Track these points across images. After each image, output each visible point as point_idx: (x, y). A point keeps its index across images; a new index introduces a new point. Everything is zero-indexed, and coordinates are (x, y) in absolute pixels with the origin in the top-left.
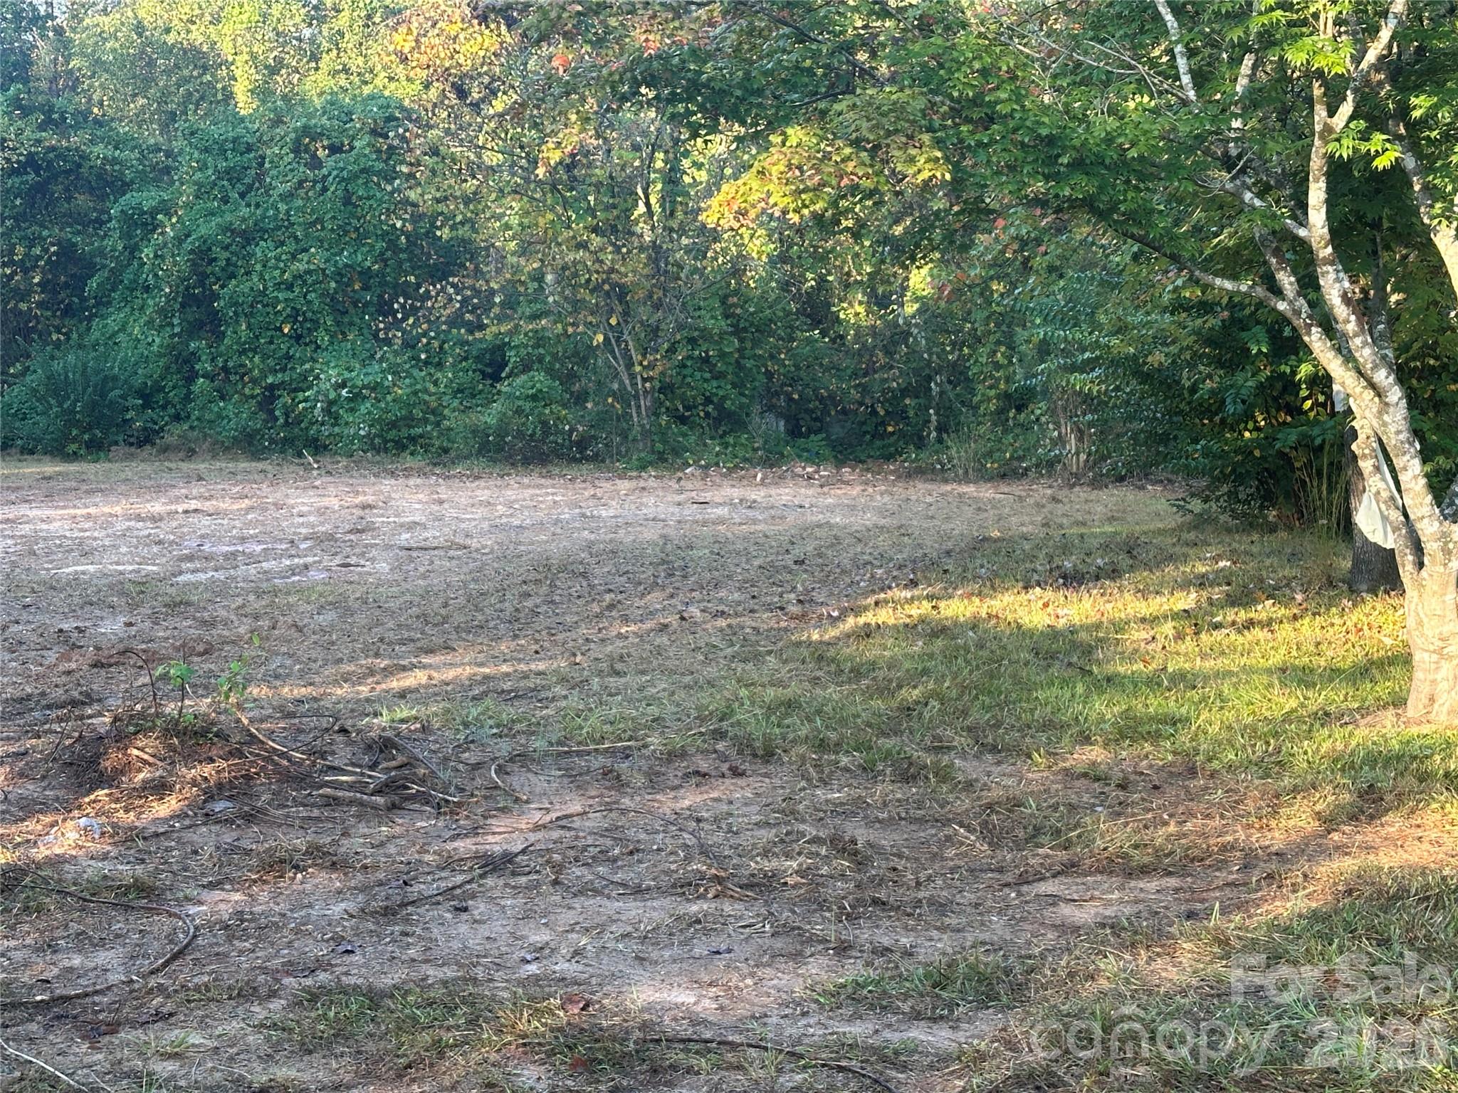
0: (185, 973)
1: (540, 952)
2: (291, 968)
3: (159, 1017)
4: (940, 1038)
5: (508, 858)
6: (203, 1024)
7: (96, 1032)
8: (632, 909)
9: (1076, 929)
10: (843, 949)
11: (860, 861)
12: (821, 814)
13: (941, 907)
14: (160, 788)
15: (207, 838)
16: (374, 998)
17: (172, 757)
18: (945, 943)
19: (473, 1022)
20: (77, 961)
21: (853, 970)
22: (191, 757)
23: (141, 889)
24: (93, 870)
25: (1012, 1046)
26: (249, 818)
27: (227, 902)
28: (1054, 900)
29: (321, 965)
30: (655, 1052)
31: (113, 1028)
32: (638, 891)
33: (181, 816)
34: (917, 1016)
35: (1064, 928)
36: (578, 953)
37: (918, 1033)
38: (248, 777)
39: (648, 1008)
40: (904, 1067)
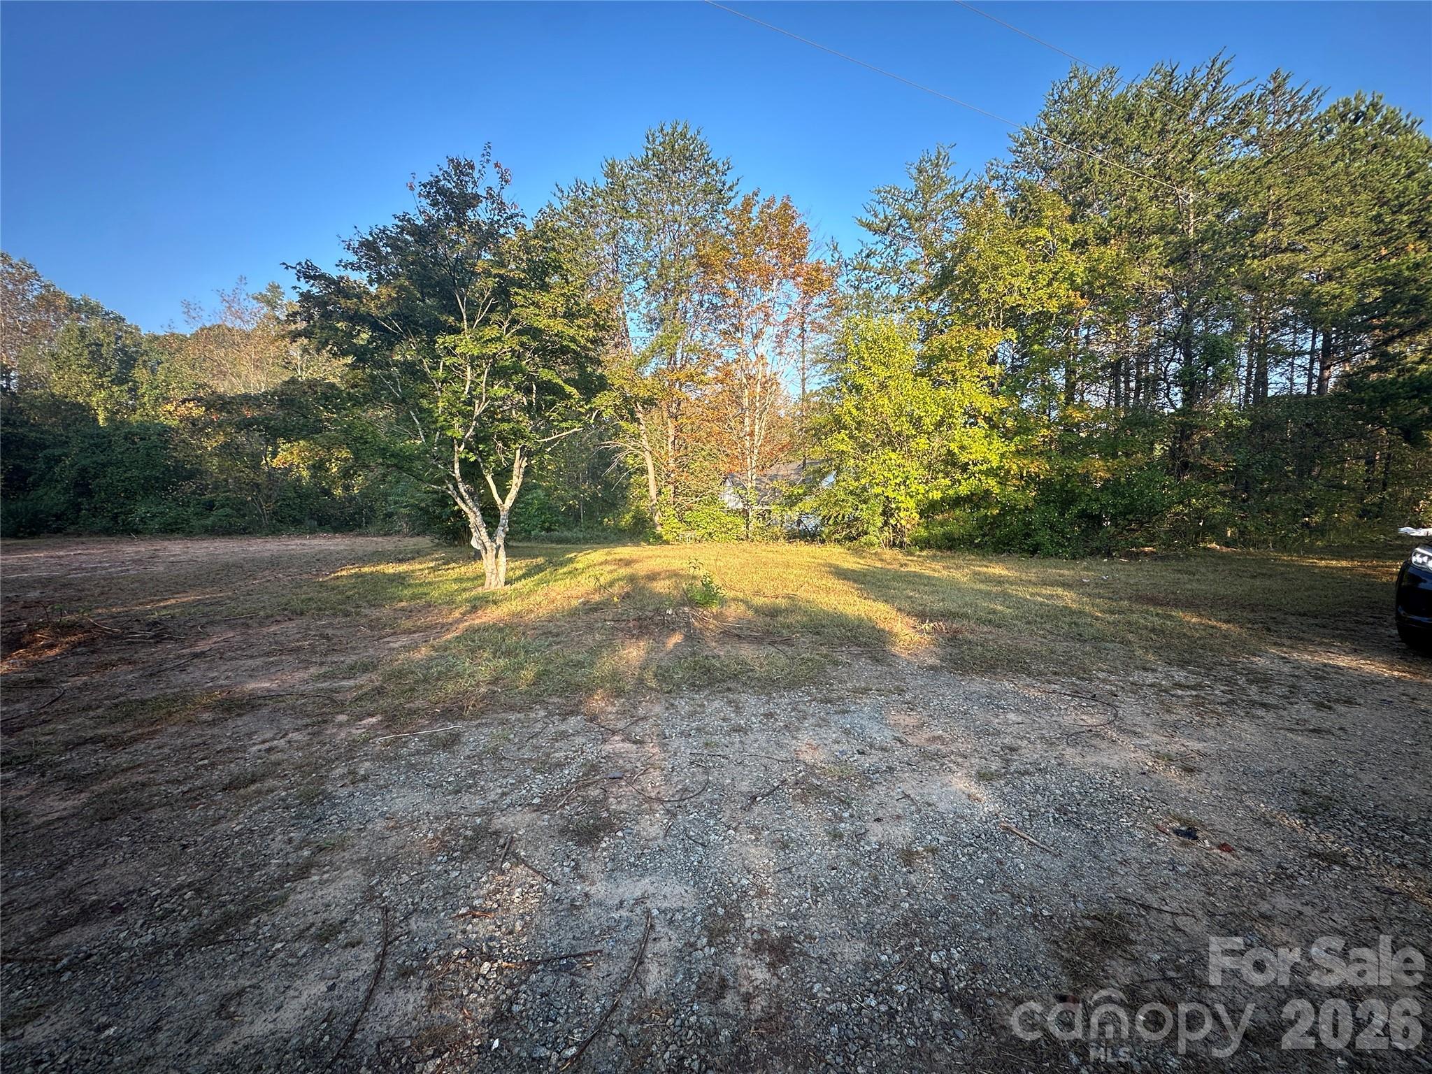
0: (57, 706)
1: (213, 679)
2: (107, 698)
3: (44, 722)
4: (351, 683)
5: (203, 653)
6: (65, 721)
8: (249, 662)
9: (394, 649)
10: (322, 664)
11: (329, 639)
12: (317, 628)
13: (354, 649)
14: (51, 646)
15: (72, 661)
16: (143, 702)
17: (57, 635)
18: (354, 658)
19: (184, 704)
21: (324, 669)
22: (64, 636)
23: (38, 680)
24: (14, 677)
25: (372, 681)
26: (93, 652)
27: (80, 680)
28: (389, 642)
29: (121, 695)
30: (253, 702)
31: (20, 729)
32: (252, 657)
33: (60, 654)
34: (344, 678)
35: (389, 649)
36: (227, 678)
37: (344, 683)
38: (93, 639)
39: (253, 689)
40: (338, 692)
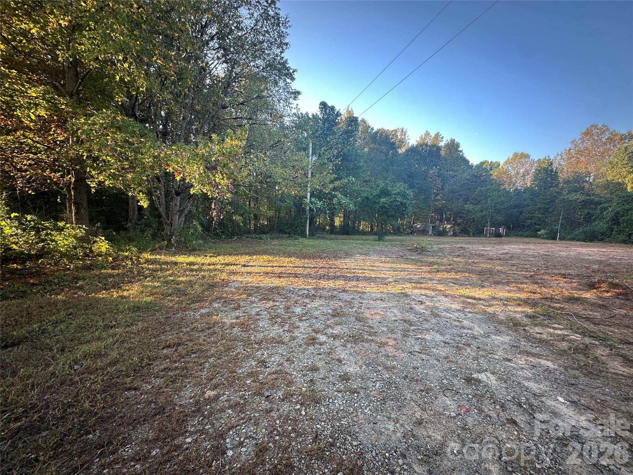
0: (614, 320)
3: (608, 325)
6: (618, 329)
7: (595, 324)
14: (607, 292)
15: (618, 302)
17: (610, 287)
20: (591, 313)
22: (614, 288)
23: (603, 305)
24: (593, 301)
26: (627, 300)
27: (623, 312)
31: (599, 324)
33: (612, 296)
38: (627, 293)
